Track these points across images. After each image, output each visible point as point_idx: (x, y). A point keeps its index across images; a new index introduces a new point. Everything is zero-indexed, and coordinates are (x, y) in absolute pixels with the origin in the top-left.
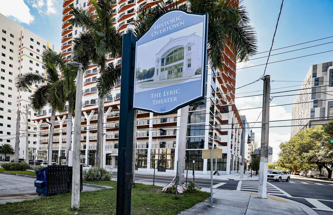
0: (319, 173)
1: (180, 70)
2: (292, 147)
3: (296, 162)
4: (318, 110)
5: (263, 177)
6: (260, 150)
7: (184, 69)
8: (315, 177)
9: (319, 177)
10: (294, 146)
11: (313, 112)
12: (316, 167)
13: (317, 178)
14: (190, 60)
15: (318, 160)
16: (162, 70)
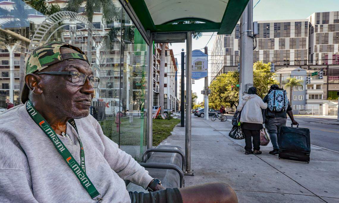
0: (231, 110)
1: (201, 68)
2: (214, 89)
3: (217, 101)
4: (228, 57)
5: (206, 108)
6: (204, 91)
7: (202, 68)
8: (229, 113)
9: (231, 113)
10: (215, 89)
11: (225, 59)
12: (230, 105)
13: (230, 114)
14: (204, 66)
15: (230, 99)
16: (195, 67)
